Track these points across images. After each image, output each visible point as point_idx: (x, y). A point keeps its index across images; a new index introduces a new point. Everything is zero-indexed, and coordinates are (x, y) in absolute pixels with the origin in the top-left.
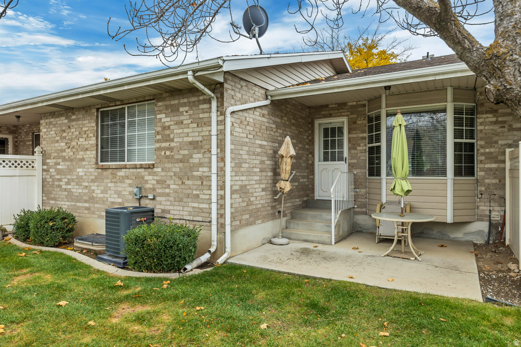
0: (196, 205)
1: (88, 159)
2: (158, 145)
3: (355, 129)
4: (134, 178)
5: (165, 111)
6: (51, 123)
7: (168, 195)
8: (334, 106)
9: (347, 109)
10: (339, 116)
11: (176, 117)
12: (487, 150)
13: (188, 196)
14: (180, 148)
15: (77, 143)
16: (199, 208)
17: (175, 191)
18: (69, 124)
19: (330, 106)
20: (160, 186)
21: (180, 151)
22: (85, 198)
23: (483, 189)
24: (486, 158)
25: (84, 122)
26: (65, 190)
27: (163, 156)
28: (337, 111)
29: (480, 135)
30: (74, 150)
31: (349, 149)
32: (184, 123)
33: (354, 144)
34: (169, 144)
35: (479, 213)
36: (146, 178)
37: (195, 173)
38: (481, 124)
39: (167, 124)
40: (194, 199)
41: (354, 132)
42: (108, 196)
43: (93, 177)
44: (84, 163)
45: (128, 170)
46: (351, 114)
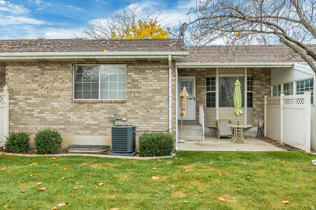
0: (157, 123)
1: (64, 97)
2: (129, 90)
3: (200, 83)
4: (109, 109)
5: (134, 71)
6: (20, 69)
7: (137, 118)
8: (188, 70)
9: (196, 73)
10: (191, 76)
11: (143, 75)
12: (257, 96)
13: (152, 118)
14: (146, 92)
15: (52, 86)
16: (159, 124)
17: (142, 116)
18: (42, 72)
19: (186, 70)
20: (130, 113)
21: (146, 94)
22: (60, 122)
23: (256, 113)
24: (257, 100)
25: (60, 72)
26: (38, 117)
27: (133, 96)
28: (190, 73)
29: (255, 89)
30: (47, 90)
31: (196, 93)
32: (149, 79)
33: (199, 91)
34: (137, 89)
35: (254, 123)
36: (119, 109)
37: (157, 106)
38: (255, 85)
39: (136, 79)
40: (156, 120)
41: (199, 85)
42: (84, 120)
43: (70, 109)
44: (59, 99)
45: (103, 104)
46: (198, 75)
